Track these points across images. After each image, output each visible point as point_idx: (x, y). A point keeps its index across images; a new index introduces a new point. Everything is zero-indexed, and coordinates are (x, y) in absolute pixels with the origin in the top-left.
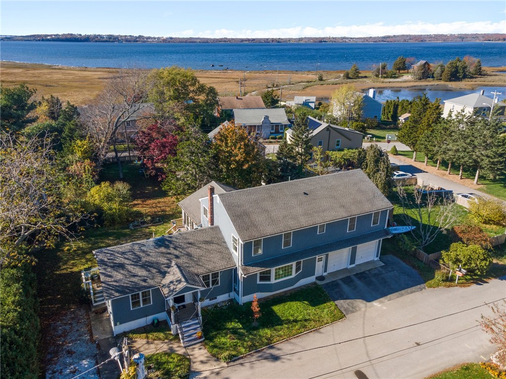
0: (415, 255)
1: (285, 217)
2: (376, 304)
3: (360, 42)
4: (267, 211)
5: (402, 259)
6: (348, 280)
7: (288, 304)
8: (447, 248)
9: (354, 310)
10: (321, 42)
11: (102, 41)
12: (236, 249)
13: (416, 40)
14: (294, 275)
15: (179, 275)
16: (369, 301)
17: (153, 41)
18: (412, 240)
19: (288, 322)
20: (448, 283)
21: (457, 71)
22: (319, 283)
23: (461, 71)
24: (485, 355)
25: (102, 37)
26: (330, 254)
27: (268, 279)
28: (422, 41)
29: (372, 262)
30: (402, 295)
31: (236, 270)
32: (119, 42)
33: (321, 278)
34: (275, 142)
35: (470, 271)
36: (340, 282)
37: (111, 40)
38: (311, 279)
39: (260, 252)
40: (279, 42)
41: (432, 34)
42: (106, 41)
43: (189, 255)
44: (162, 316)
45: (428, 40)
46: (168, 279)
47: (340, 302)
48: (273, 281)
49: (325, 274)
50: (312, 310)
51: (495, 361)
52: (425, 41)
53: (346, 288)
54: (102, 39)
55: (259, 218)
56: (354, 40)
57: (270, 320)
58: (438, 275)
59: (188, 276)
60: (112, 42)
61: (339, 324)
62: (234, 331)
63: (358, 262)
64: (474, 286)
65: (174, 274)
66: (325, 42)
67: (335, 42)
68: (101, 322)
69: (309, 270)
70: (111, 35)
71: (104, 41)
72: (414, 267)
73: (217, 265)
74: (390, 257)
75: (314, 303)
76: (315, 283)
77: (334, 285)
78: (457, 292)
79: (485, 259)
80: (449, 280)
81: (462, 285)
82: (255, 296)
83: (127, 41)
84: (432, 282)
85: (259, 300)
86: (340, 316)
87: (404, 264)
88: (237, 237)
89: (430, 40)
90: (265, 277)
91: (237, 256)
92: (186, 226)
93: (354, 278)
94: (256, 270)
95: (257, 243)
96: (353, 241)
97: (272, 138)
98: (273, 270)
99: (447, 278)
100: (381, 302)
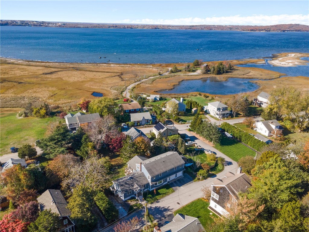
0: (192, 173)
1: (159, 169)
2: (181, 187)
3: (177, 29)
4: (155, 168)
5: (189, 174)
6: (175, 182)
7: (162, 190)
8: (198, 171)
9: (176, 189)
10: (156, 28)
11: (17, 25)
12: (149, 178)
13: (207, 29)
14: (162, 182)
15: (137, 186)
16: (180, 187)
17: (52, 26)
18: (191, 169)
19: (162, 194)
20: (199, 180)
21: (220, 70)
22: (168, 183)
23: (222, 70)
24: (203, 196)
25: (17, 23)
26: (170, 176)
27: (157, 184)
28: (211, 29)
29: (181, 176)
30: (188, 184)
31: (149, 183)
32: (29, 26)
33: (169, 182)
34: (147, 127)
35: (204, 177)
36: (173, 183)
37: (23, 24)
38: (167, 183)
39: (155, 178)
40: (131, 28)
41: (216, 25)
42: (20, 25)
43: (137, 180)
44: (133, 196)
45: (213, 29)
46: (135, 187)
47: (173, 188)
48: (158, 185)
49: (169, 181)
50: (167, 191)
51: (204, 197)
52: (212, 29)
53: (175, 184)
54: (17, 24)
55: (154, 170)
56: (174, 28)
57: (158, 194)
58: (196, 179)
59: (140, 186)
60: (24, 26)
61: (173, 193)
62: (151, 197)
63: (177, 177)
64: (204, 180)
65: (136, 186)
66: (158, 28)
67: (164, 28)
68: (119, 198)
69: (166, 180)
70: (23, 21)
71: (18, 25)
72: (191, 176)
73: (145, 183)
74: (186, 174)
75: (167, 189)
76: (167, 184)
77: (172, 184)
78: (201, 182)
79: (206, 174)
80: (199, 179)
81: (202, 180)
82: (154, 188)
83: (34, 25)
84: (195, 180)
85: (156, 189)
86: (173, 191)
87: (189, 176)
88: (150, 176)
89: (215, 29)
90: (156, 184)
91: (149, 180)
92: (129, 169)
93: (177, 181)
94: (154, 183)
95: (154, 177)
96: (176, 172)
97: (146, 125)
98: (158, 182)
99: (198, 179)
100: (183, 187)
